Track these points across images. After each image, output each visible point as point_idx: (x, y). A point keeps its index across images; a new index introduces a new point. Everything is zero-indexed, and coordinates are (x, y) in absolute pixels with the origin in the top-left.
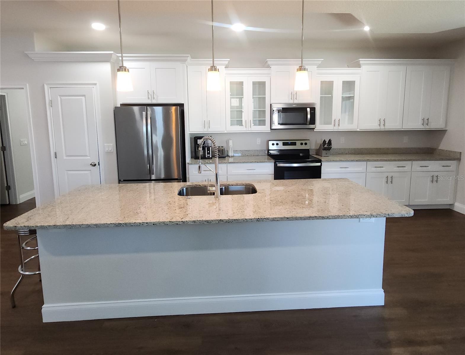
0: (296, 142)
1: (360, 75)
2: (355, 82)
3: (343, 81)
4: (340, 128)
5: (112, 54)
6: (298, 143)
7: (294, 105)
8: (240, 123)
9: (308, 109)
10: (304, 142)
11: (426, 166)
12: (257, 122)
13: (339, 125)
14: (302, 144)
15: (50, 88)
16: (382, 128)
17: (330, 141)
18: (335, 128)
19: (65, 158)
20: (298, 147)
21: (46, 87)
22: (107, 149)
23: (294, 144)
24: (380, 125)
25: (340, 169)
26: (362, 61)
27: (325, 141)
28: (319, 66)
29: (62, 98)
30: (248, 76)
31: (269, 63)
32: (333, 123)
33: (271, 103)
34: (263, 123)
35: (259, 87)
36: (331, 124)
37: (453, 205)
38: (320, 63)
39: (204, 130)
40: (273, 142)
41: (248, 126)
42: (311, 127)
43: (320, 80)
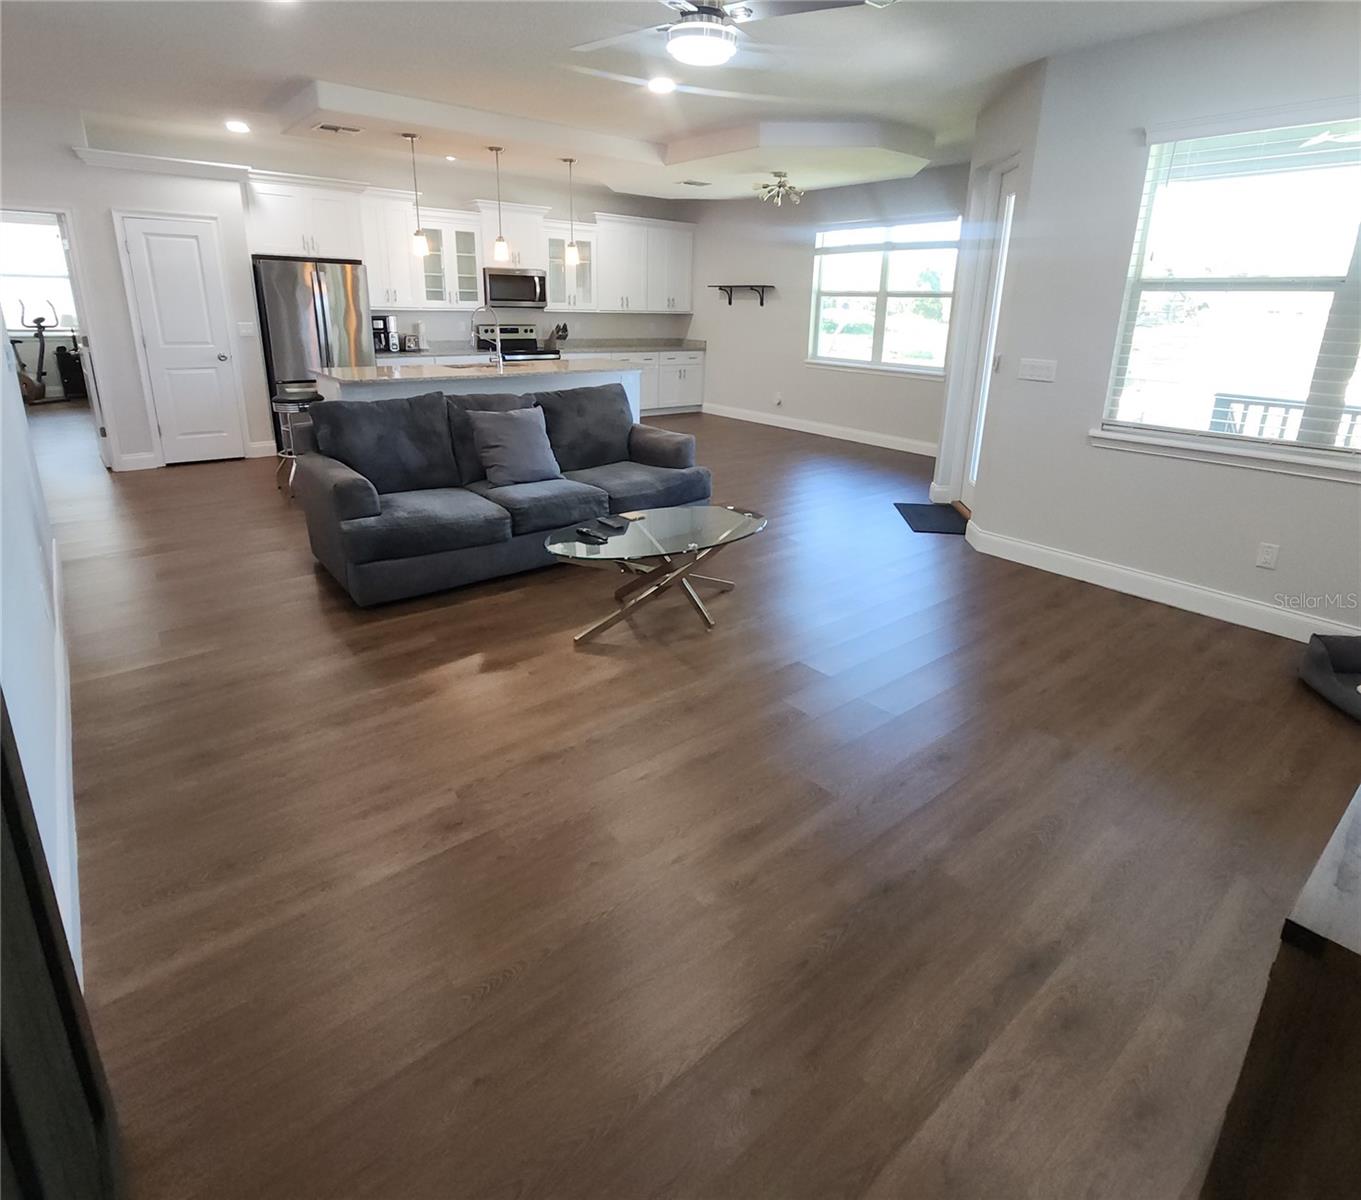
0: (518, 330)
1: (596, 234)
2: (592, 243)
4: (575, 308)
6: (521, 331)
7: (517, 272)
9: (537, 280)
11: (673, 359)
12: (466, 295)
13: (574, 303)
14: (526, 331)
15: (124, 217)
16: (626, 310)
17: (565, 326)
18: (570, 308)
20: (521, 335)
21: (115, 215)
22: (244, 331)
24: (622, 305)
26: (598, 215)
27: (558, 326)
29: (149, 238)
30: (449, 222)
31: (479, 204)
32: (567, 301)
33: (485, 266)
34: (473, 297)
35: (465, 240)
36: (564, 301)
37: (701, 406)
38: (546, 211)
39: (389, 304)
40: (486, 328)
41: (454, 301)
42: (541, 304)
43: (547, 237)
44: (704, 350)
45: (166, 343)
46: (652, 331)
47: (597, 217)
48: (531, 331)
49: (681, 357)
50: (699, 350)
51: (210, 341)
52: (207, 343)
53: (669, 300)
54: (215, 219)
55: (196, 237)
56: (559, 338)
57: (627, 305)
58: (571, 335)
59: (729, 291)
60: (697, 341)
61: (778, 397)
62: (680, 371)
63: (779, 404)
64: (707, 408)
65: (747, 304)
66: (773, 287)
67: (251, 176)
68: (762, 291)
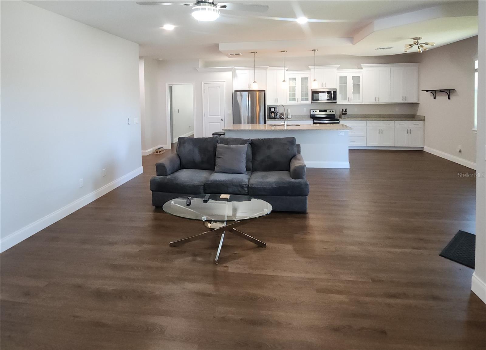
1: (363, 73)
2: (359, 77)
3: (353, 76)
4: (352, 102)
6: (328, 111)
8: (294, 99)
9: (332, 92)
11: (403, 124)
12: (304, 99)
13: (351, 100)
14: (330, 111)
15: (205, 84)
17: (346, 110)
18: (349, 102)
19: (209, 116)
20: (328, 113)
21: (203, 83)
22: (228, 112)
23: (326, 111)
24: (376, 100)
25: (351, 125)
27: (343, 110)
28: (338, 69)
29: (209, 88)
30: (299, 75)
31: (310, 68)
32: (347, 99)
33: (312, 89)
34: (307, 99)
35: (305, 80)
36: (346, 100)
37: (423, 147)
38: (338, 67)
39: (275, 103)
40: (314, 110)
41: (299, 101)
42: (334, 101)
43: (339, 76)
44: (424, 120)
45: (210, 116)
46: (397, 111)
47: (362, 66)
48: (333, 111)
49: (409, 124)
50: (421, 120)
51: (220, 115)
52: (219, 116)
53: (403, 97)
54: (225, 82)
55: (219, 87)
56: (343, 114)
57: (378, 101)
58: (348, 113)
59: (434, 93)
60: (420, 116)
61: (460, 147)
62: (408, 130)
63: (460, 151)
64: (427, 149)
65: (442, 99)
66: (454, 90)
67: (236, 69)
68: (449, 93)
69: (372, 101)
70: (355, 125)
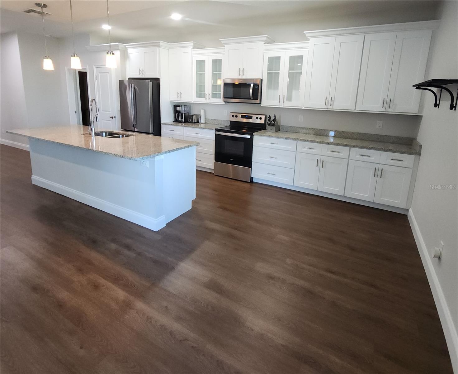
0: (252, 116)
1: (308, 49)
2: (303, 57)
3: (290, 56)
4: (285, 105)
5: (118, 44)
6: (254, 117)
7: (241, 81)
8: (203, 95)
9: (252, 85)
10: (259, 117)
11: (368, 156)
12: (215, 95)
13: (284, 101)
14: (257, 118)
15: (96, 68)
17: (275, 117)
18: (280, 104)
19: (102, 112)
20: (255, 120)
23: (251, 118)
24: (326, 104)
25: (270, 144)
26: (307, 33)
28: (266, 42)
30: (209, 55)
31: (222, 42)
32: (278, 99)
33: (224, 78)
34: (218, 96)
35: (217, 64)
37: (407, 210)
38: (265, 39)
39: (178, 99)
40: (233, 114)
41: (208, 98)
42: (255, 101)
43: (268, 56)
47: (308, 35)
53: (384, 100)
57: (331, 105)
60: (418, 144)
62: (376, 169)
69: (319, 104)
70: (276, 145)
